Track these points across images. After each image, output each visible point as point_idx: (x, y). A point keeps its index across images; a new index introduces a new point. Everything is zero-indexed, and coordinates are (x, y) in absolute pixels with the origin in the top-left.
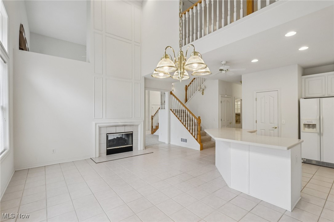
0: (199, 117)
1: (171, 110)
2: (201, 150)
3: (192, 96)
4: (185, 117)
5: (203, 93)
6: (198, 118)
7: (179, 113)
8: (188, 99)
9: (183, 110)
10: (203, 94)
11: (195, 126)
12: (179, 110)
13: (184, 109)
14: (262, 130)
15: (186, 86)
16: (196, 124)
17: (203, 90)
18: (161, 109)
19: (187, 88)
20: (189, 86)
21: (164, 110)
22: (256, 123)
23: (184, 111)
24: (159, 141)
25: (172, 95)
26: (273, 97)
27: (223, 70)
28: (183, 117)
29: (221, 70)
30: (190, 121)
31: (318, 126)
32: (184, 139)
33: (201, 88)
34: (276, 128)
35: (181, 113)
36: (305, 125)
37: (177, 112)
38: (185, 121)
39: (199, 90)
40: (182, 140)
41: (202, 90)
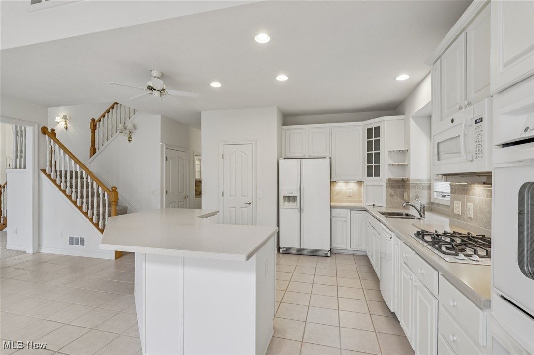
0: (114, 189)
1: (44, 171)
2: (116, 259)
3: (106, 144)
4: (82, 187)
5: (130, 138)
6: (111, 190)
7: (66, 178)
8: (97, 150)
9: (76, 172)
10: (130, 141)
11: (104, 206)
12: (66, 172)
13: (78, 170)
14: (231, 208)
15: (94, 120)
16: (107, 202)
17: (130, 132)
18: (16, 168)
19: (95, 126)
20: (100, 121)
21: (22, 170)
22: (223, 196)
23: (79, 175)
24: (7, 248)
25: (47, 136)
26: (246, 154)
27: (155, 90)
28: (76, 187)
29: (151, 88)
30: (93, 196)
31: (298, 199)
32: (77, 239)
33: (125, 128)
34: (250, 204)
35: (71, 178)
36: (284, 197)
37: (61, 176)
38: (82, 197)
39: (121, 132)
40: (72, 241)
41: (128, 131)
